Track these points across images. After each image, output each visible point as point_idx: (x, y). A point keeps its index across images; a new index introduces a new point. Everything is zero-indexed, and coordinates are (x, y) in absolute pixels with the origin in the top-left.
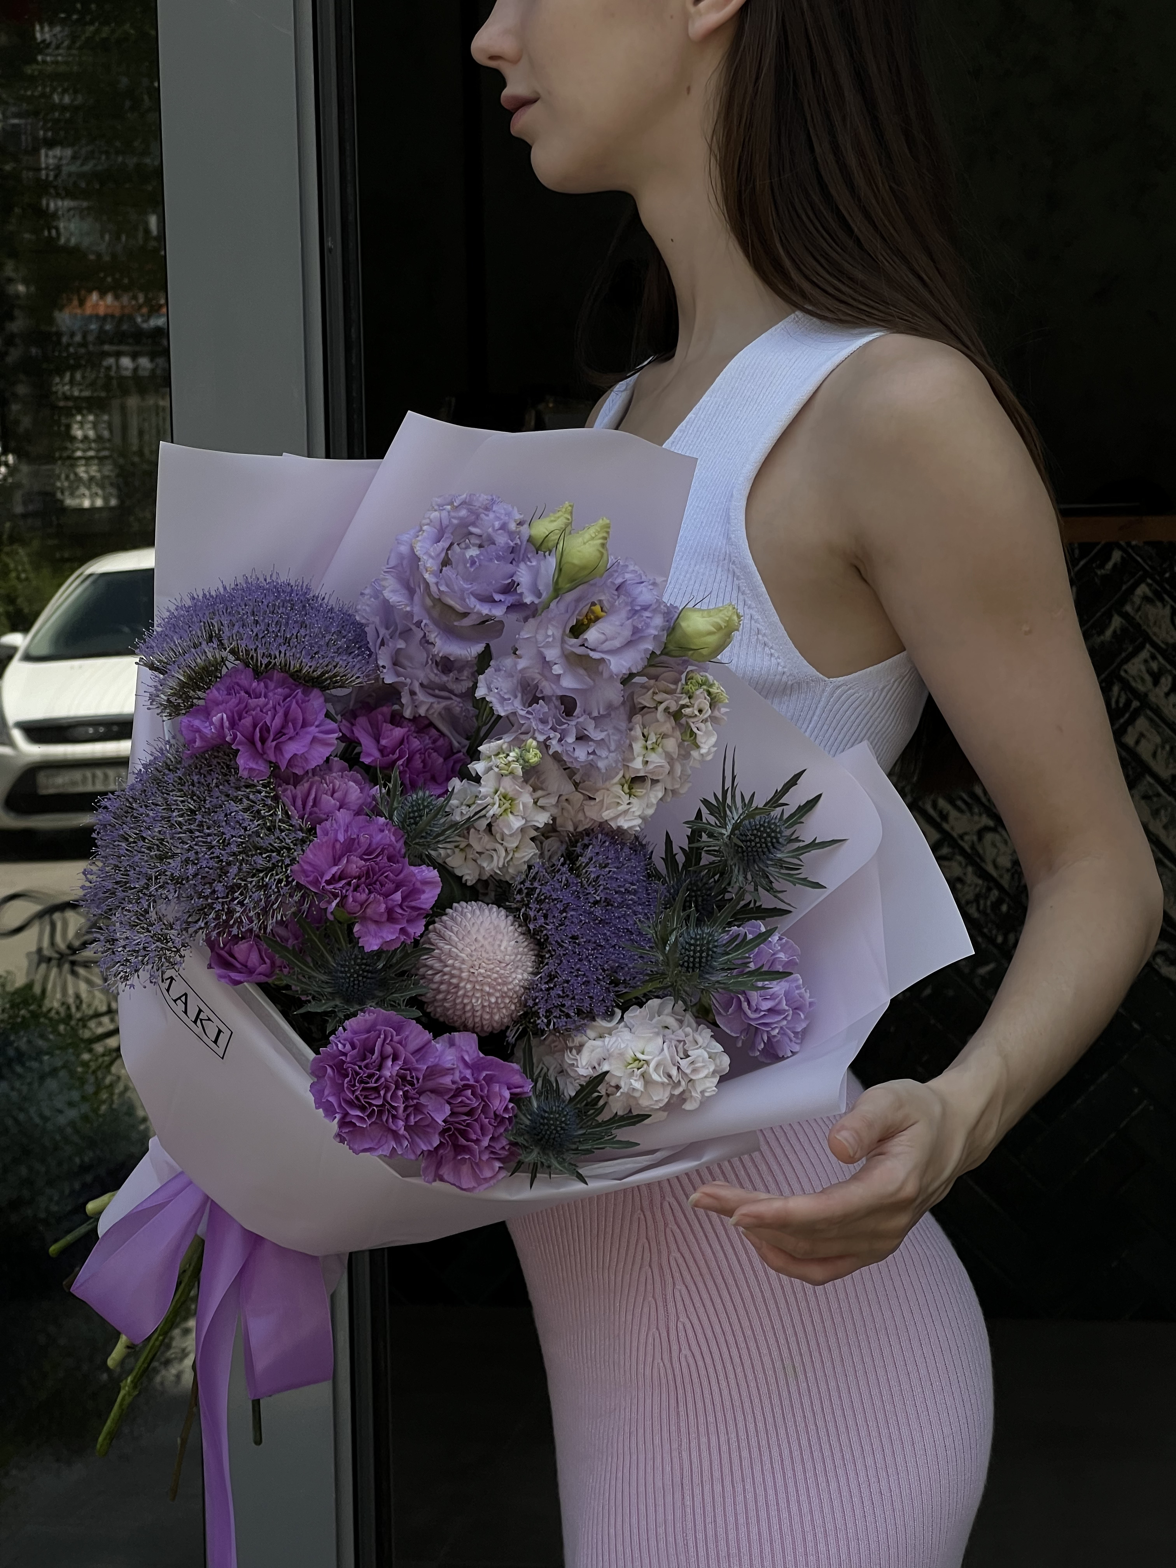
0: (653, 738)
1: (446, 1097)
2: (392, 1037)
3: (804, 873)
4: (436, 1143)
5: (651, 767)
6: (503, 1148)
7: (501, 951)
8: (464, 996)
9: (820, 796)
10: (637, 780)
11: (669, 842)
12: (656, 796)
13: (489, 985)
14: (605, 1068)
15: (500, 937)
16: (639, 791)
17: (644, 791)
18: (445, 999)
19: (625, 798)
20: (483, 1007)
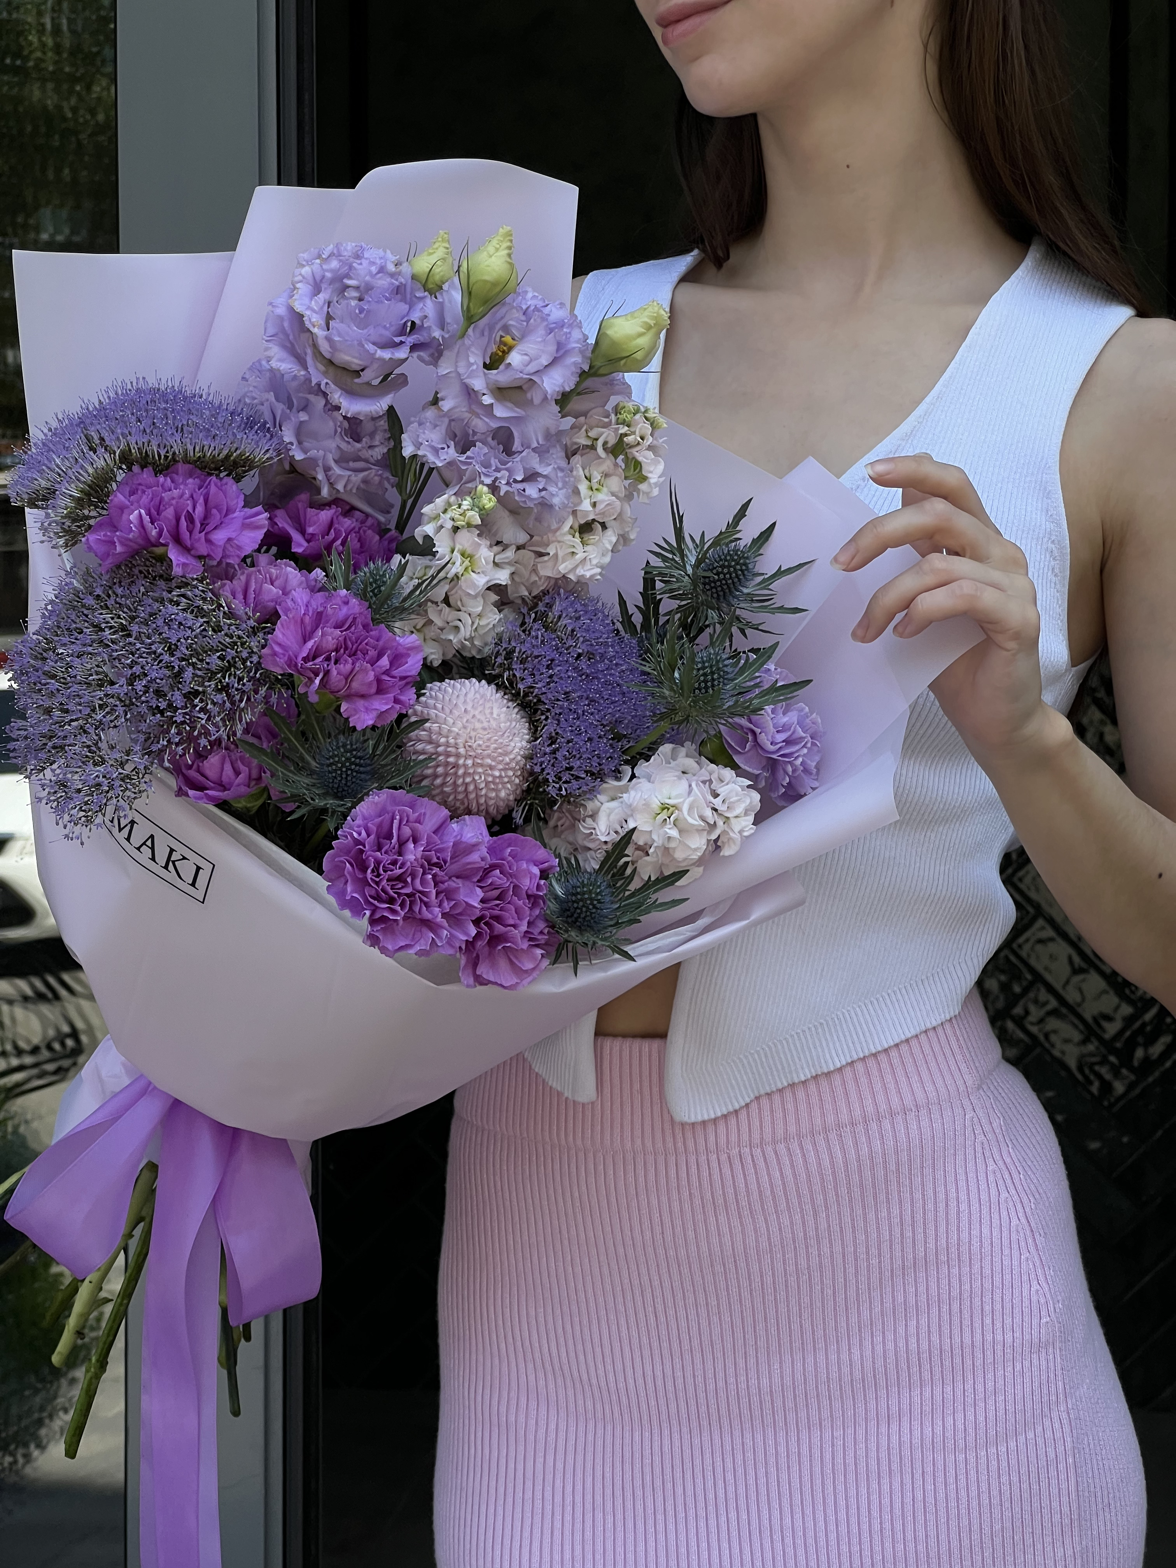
0: (597, 477)
1: (475, 880)
2: (408, 816)
3: (778, 602)
4: (473, 931)
5: (600, 507)
6: (541, 933)
7: (495, 719)
8: (465, 774)
9: (774, 524)
10: (585, 529)
11: (622, 603)
12: (610, 542)
13: (489, 756)
14: (631, 825)
15: (488, 705)
16: (592, 538)
17: (597, 538)
18: (444, 784)
19: (579, 549)
20: (487, 783)
